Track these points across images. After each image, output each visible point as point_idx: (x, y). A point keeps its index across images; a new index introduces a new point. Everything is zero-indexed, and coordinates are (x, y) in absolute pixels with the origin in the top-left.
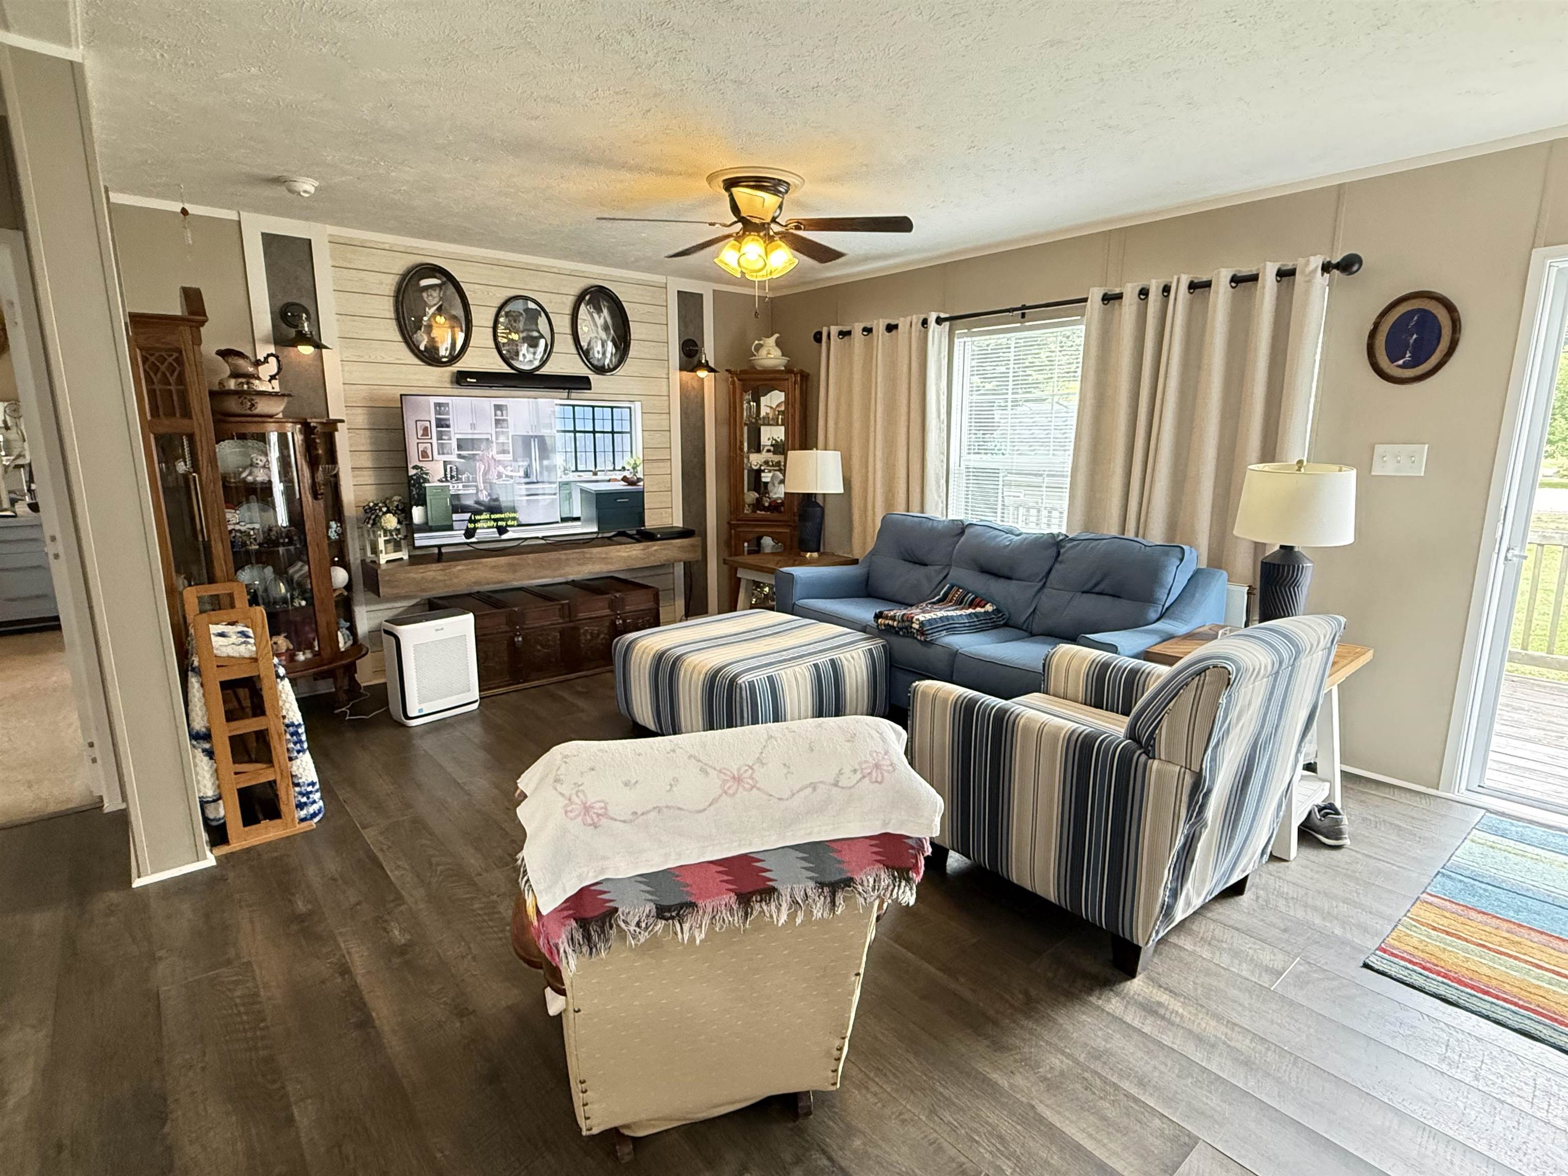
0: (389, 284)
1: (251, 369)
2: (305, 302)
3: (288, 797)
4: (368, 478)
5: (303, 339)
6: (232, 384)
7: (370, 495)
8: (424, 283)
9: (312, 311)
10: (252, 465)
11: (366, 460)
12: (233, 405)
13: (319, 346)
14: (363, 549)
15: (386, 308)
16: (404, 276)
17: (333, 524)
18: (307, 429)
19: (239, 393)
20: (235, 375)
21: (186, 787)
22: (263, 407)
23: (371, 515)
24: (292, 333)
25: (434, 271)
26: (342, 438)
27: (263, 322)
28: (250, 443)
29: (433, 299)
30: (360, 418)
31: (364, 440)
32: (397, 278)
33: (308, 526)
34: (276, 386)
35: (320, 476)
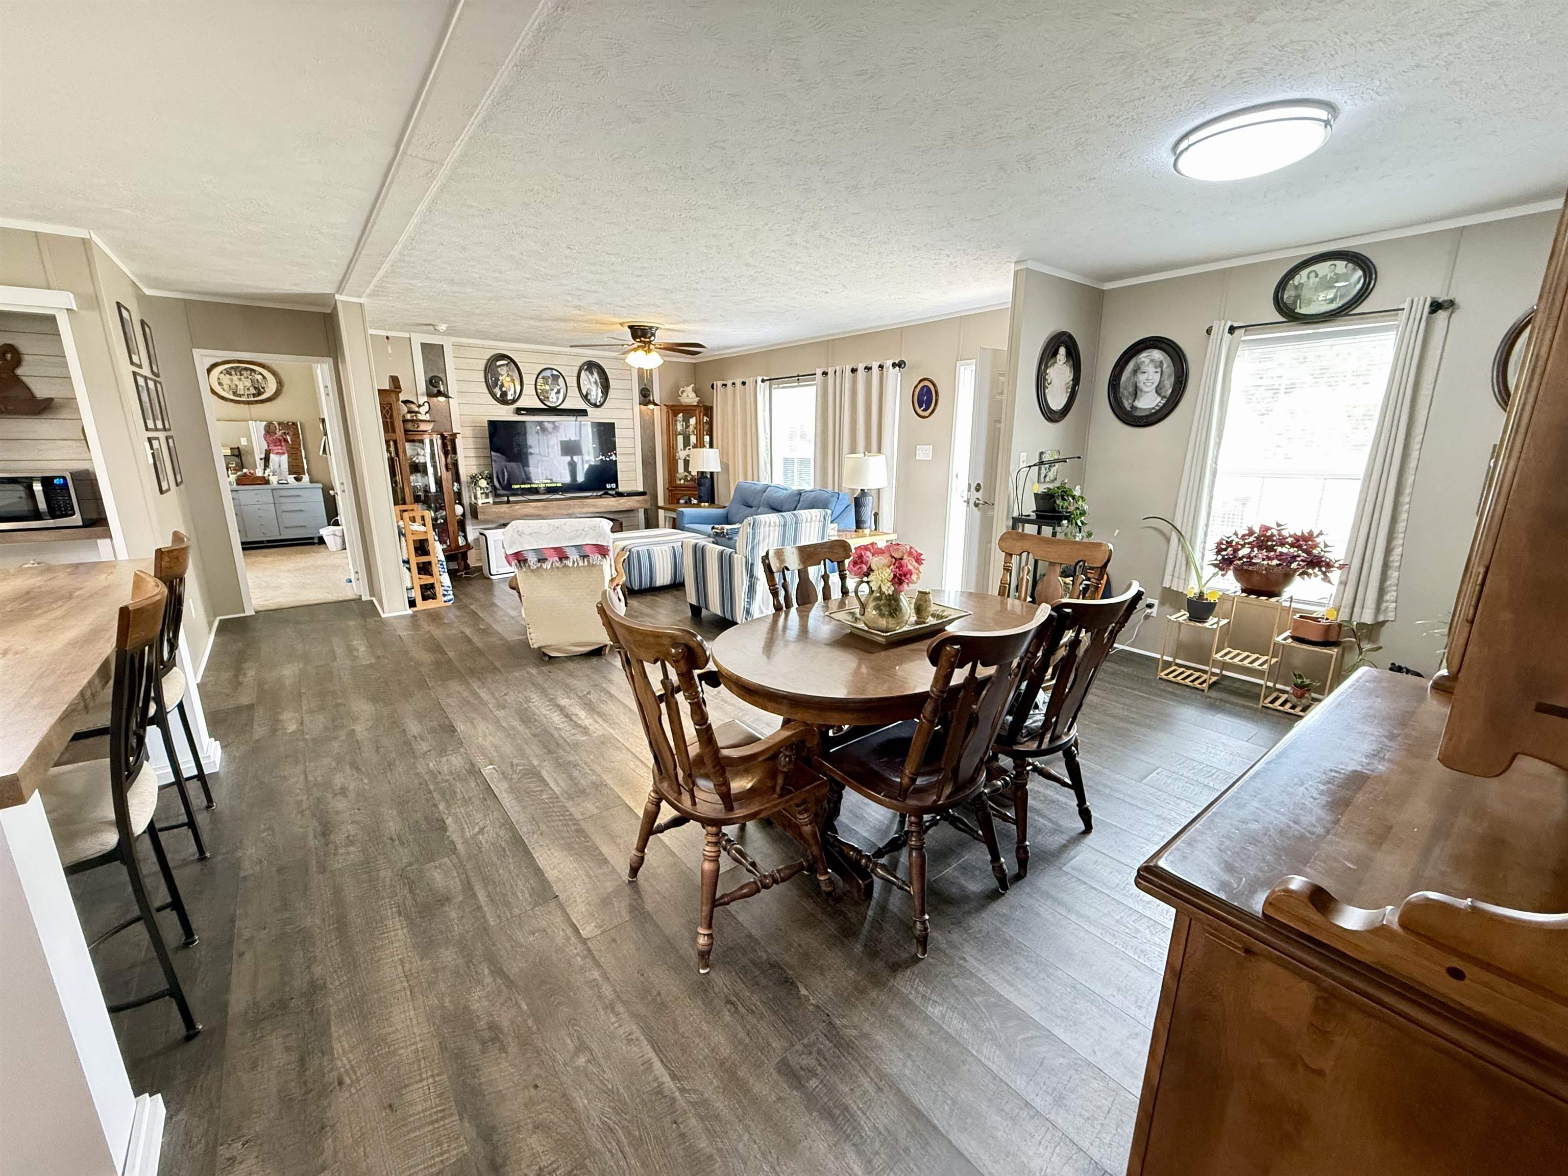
0: (482, 364)
1: (417, 409)
2: (440, 375)
3: (439, 591)
4: (473, 461)
5: (439, 394)
6: (409, 416)
7: (474, 471)
8: (499, 363)
9: (444, 379)
10: (418, 454)
11: (472, 453)
12: (410, 426)
13: (447, 397)
14: (470, 497)
15: (481, 376)
16: (489, 360)
17: (456, 484)
18: (443, 438)
19: (412, 421)
20: (409, 412)
21: (401, 582)
22: (423, 427)
23: (474, 480)
24: (435, 390)
25: (503, 357)
26: (459, 442)
27: (422, 386)
28: (417, 444)
29: (503, 371)
30: (468, 432)
31: (470, 443)
32: (485, 361)
33: (444, 484)
34: (427, 417)
35: (449, 460)
